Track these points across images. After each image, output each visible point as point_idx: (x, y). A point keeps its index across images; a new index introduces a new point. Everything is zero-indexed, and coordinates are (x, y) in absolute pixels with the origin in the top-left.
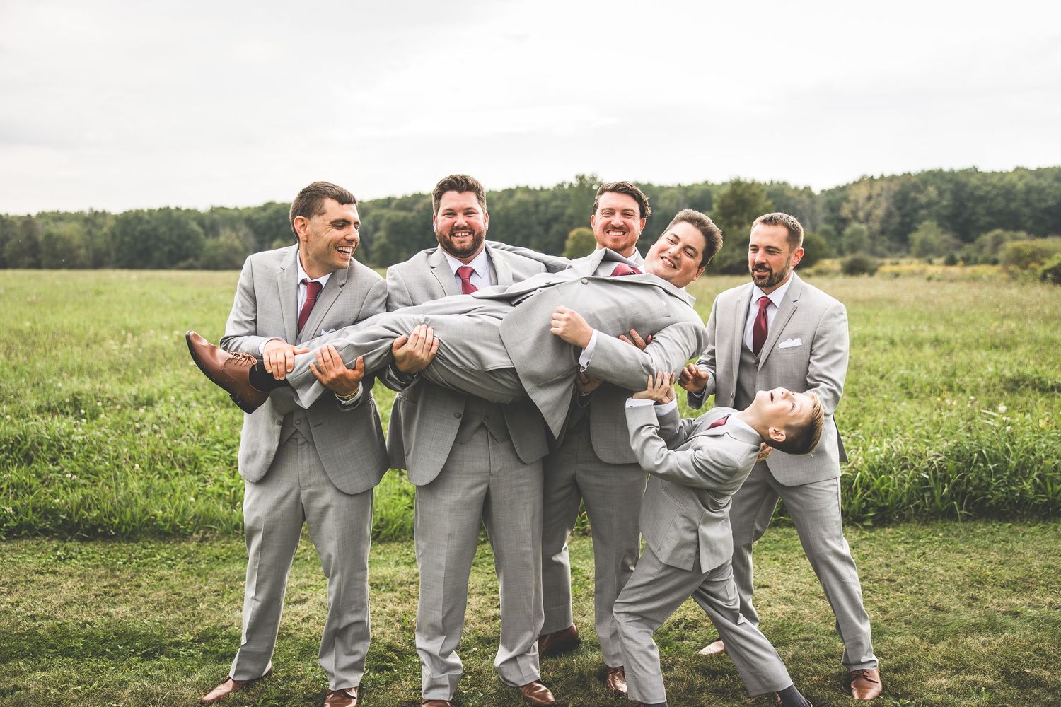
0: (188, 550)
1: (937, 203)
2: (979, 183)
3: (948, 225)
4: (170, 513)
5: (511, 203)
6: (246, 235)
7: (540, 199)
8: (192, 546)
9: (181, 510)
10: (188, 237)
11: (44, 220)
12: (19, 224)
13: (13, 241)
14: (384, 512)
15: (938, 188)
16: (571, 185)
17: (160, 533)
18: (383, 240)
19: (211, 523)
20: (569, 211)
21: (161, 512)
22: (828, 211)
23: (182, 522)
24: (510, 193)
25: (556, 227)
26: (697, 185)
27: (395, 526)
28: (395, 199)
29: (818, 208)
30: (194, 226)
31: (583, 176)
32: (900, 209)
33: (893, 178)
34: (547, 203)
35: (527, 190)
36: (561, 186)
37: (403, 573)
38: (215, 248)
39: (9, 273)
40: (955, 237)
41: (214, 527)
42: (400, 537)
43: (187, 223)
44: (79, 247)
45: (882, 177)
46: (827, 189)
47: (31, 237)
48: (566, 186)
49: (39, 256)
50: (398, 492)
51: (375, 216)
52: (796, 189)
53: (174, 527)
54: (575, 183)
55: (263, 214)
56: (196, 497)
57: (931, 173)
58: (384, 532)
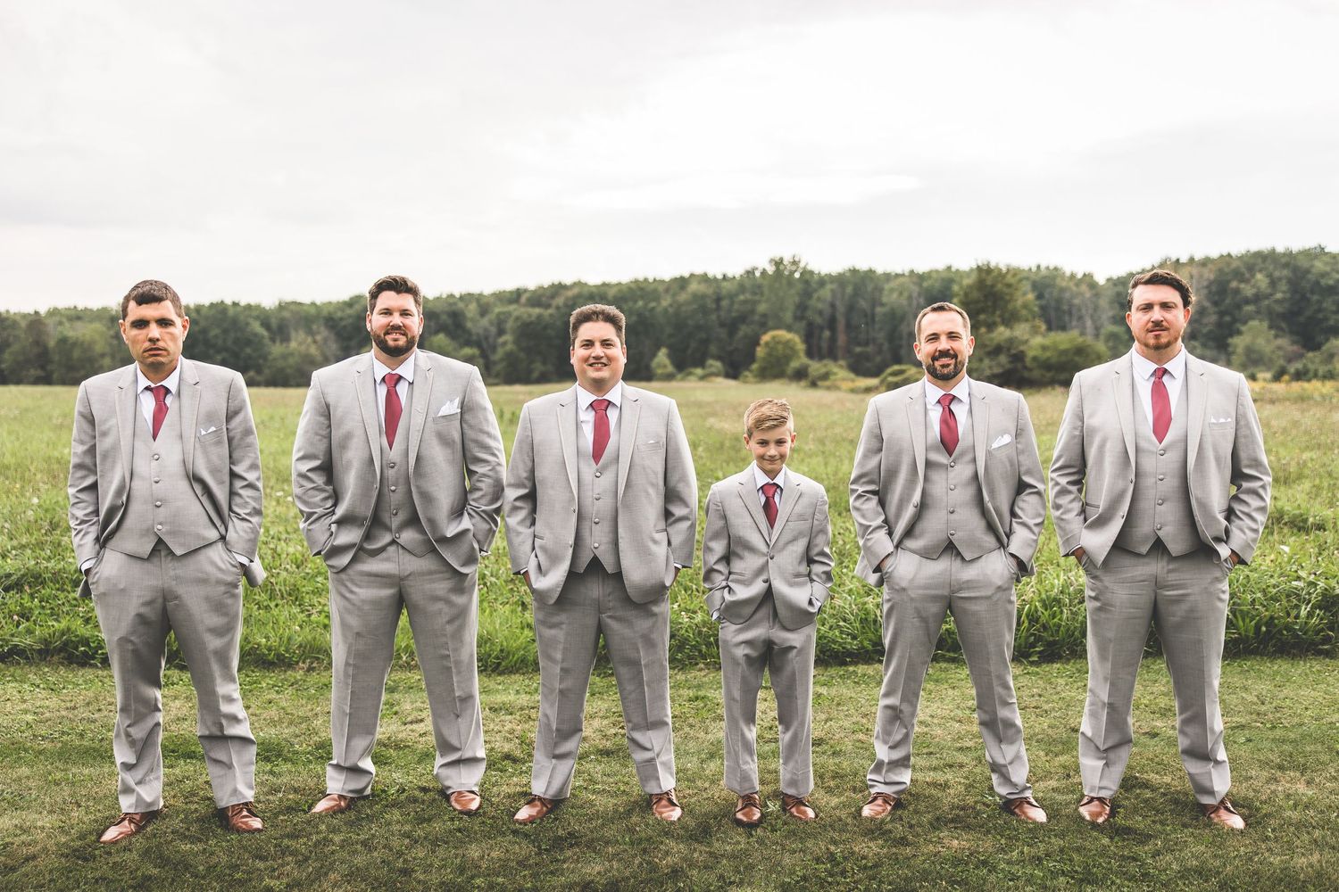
0: (295, 677)
1: (1268, 296)
2: (1328, 269)
3: (1283, 325)
4: (274, 642)
5: (683, 297)
6: (325, 340)
7: (724, 292)
8: (299, 675)
9: (285, 639)
10: (248, 343)
11: (57, 319)
12: (23, 324)
13: (16, 347)
14: (505, 644)
15: (1270, 276)
16: (764, 272)
17: (264, 663)
18: (509, 347)
19: (318, 653)
20: (762, 308)
21: (264, 640)
22: (1116, 305)
23: (287, 651)
24: (682, 282)
25: (744, 330)
26: (937, 271)
27: (515, 659)
28: (526, 291)
29: (1103, 303)
30: (257, 327)
31: (781, 259)
32: (1216, 304)
33: (1205, 262)
34: (732, 297)
35: (704, 278)
36: (750, 273)
37: (524, 699)
38: (284, 357)
39: (13, 390)
40: (1294, 343)
41: (321, 656)
42: (522, 669)
43: (247, 324)
44: (103, 355)
45: (1192, 260)
46: (1115, 277)
47: (38, 343)
48: (758, 274)
49: (49, 367)
50: (520, 626)
51: (499, 314)
52: (1073, 276)
53: (278, 656)
54: (771, 269)
55: (349, 311)
56: (301, 626)
57: (1260, 256)
58: (503, 664)
